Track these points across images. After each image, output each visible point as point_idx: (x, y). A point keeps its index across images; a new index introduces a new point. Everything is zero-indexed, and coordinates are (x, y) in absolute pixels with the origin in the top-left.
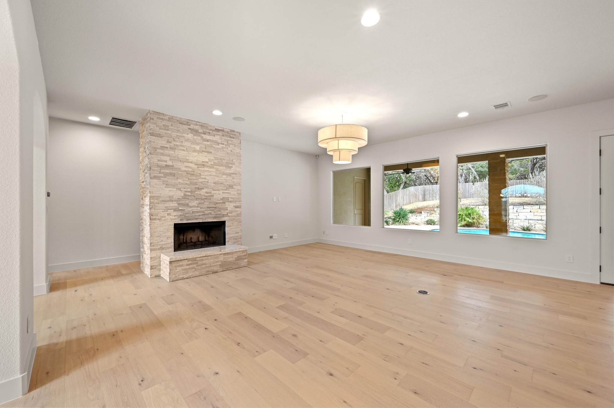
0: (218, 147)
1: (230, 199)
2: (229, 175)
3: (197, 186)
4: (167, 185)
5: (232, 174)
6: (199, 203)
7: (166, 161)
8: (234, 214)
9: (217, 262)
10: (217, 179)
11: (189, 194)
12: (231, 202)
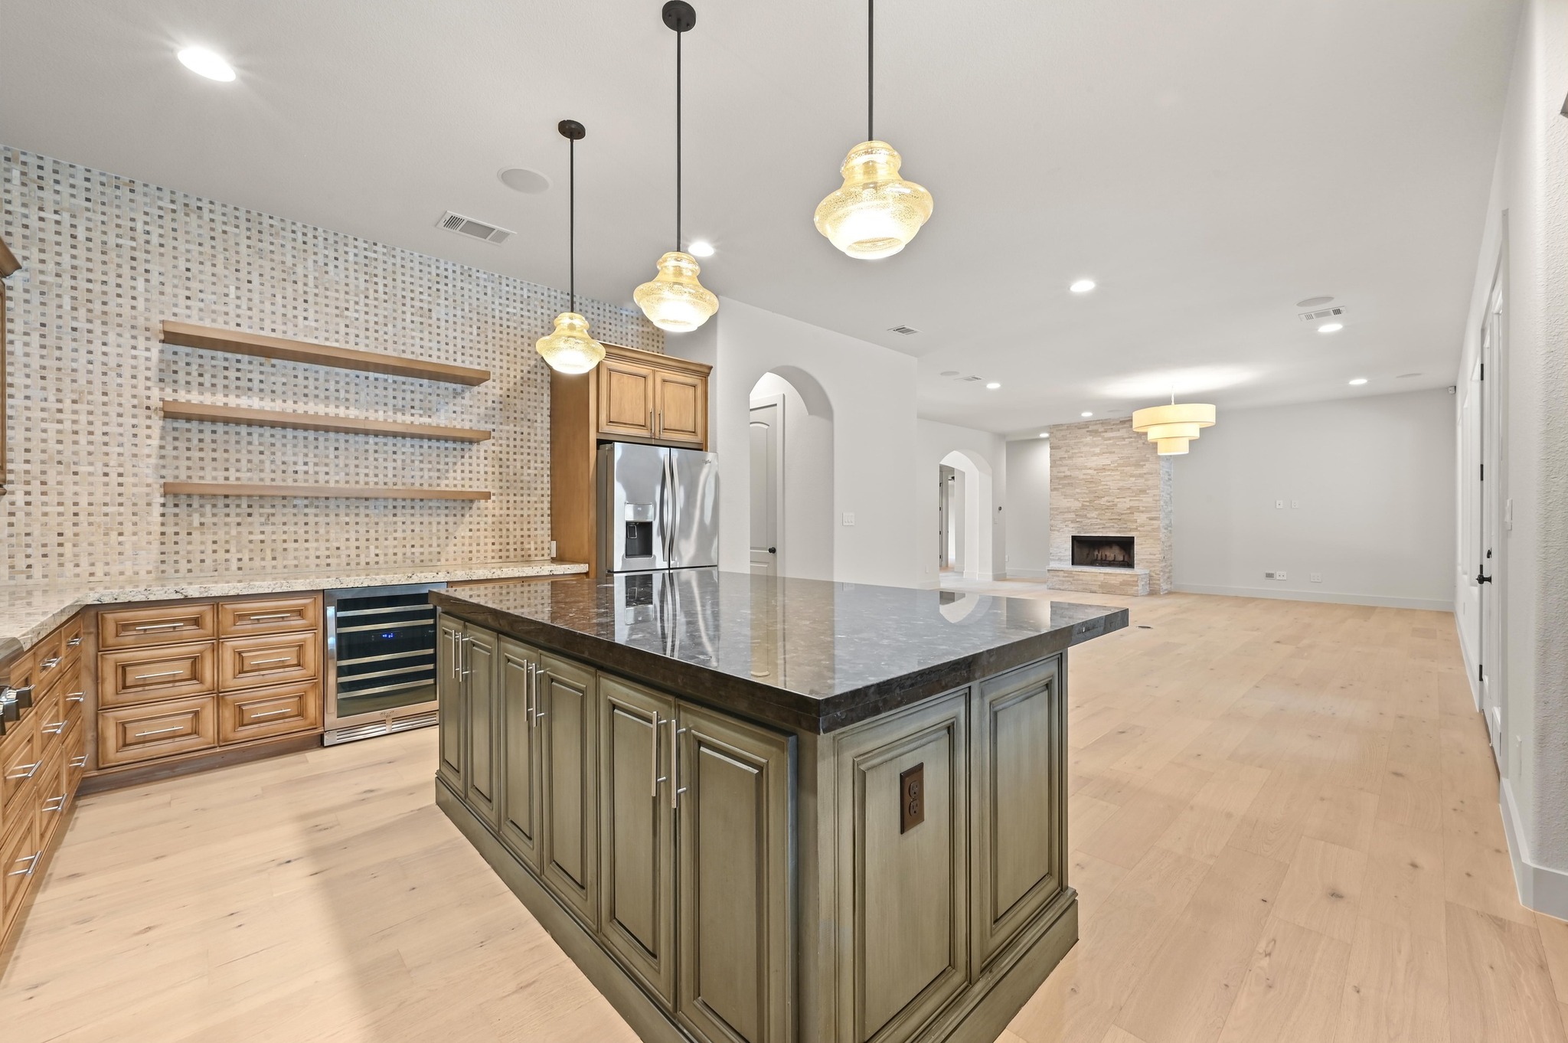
0: (1124, 443)
1: (1141, 508)
2: (1141, 476)
3: (1097, 494)
4: (1066, 496)
6: (1099, 514)
7: (1064, 472)
8: (1149, 528)
9: (1095, 581)
10: (1121, 484)
11: (1088, 504)
12: (1142, 512)
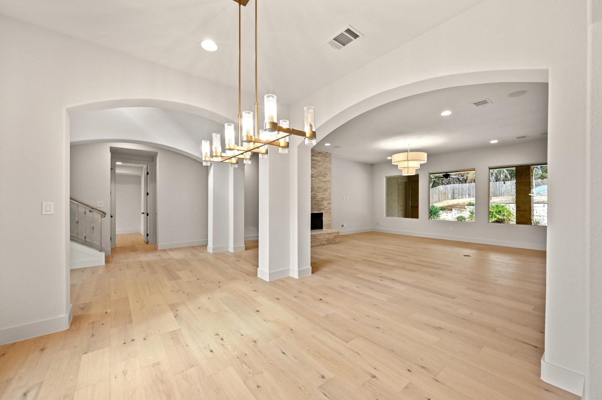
5: (326, 181)
8: (327, 208)
9: (325, 238)
12: (326, 200)
